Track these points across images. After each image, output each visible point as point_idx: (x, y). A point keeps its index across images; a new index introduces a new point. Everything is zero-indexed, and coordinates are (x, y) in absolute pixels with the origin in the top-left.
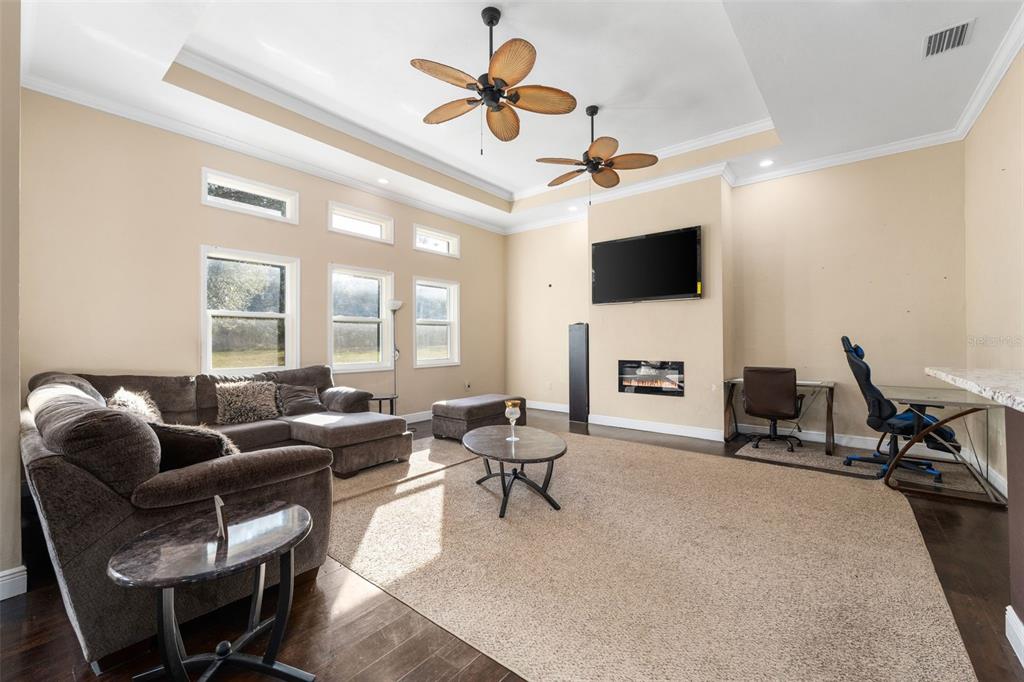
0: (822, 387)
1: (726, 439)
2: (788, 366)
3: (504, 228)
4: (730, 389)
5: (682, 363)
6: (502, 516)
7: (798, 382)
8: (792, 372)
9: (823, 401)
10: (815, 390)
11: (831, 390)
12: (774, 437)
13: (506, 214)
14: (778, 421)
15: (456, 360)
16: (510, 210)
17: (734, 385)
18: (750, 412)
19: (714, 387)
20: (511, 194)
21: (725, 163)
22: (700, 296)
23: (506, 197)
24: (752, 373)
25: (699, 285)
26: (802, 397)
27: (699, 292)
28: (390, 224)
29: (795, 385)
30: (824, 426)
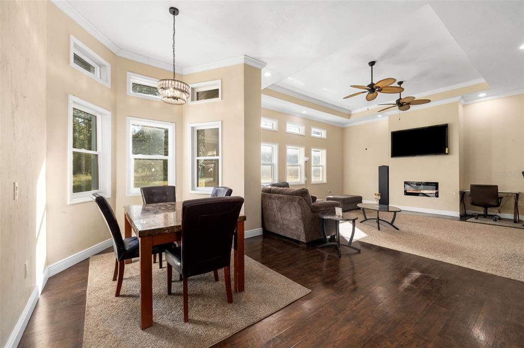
0: (513, 194)
1: (460, 216)
2: (494, 184)
3: (343, 124)
4: (463, 195)
5: (438, 183)
6: (379, 230)
7: (499, 191)
8: (496, 187)
9: (513, 201)
10: (508, 195)
11: (517, 195)
12: (486, 216)
13: (348, 120)
14: (488, 209)
15: (325, 181)
16: (349, 118)
17: (464, 192)
18: (473, 204)
19: (454, 193)
20: (350, 111)
21: (461, 97)
22: (447, 154)
23: (348, 113)
24: (474, 187)
25: (447, 149)
26: (501, 198)
27: (447, 152)
28: (304, 128)
29: (498, 193)
30: (513, 211)
